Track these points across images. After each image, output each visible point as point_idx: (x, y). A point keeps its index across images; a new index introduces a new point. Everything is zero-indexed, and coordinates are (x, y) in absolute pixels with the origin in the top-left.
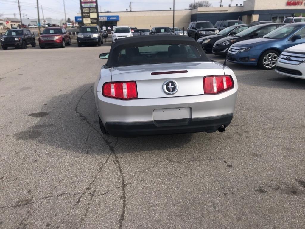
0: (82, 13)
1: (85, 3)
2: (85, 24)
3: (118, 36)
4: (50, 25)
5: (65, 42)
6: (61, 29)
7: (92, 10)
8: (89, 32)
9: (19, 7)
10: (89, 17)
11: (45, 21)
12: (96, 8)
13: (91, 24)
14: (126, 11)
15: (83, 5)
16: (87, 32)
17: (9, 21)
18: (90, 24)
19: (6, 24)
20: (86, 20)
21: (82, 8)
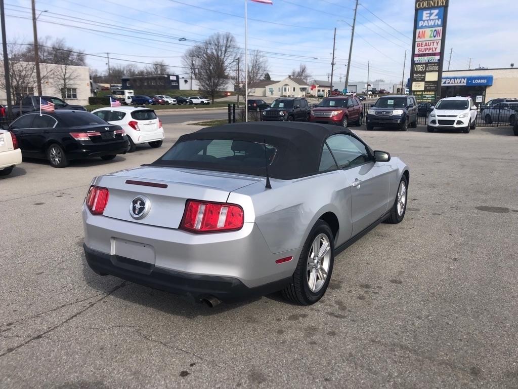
0: (413, 71)
1: (419, 55)
2: (414, 91)
3: (438, 116)
4: (376, 91)
5: (348, 121)
6: (347, 100)
7: (431, 68)
8: (390, 106)
9: (333, 64)
10: (423, 80)
11: (369, 85)
12: (440, 63)
13: (424, 91)
14: (511, 67)
15: (416, 59)
16: (387, 106)
17: (317, 86)
18: (422, 91)
19: (312, 89)
20: (418, 85)
21: (413, 63)
